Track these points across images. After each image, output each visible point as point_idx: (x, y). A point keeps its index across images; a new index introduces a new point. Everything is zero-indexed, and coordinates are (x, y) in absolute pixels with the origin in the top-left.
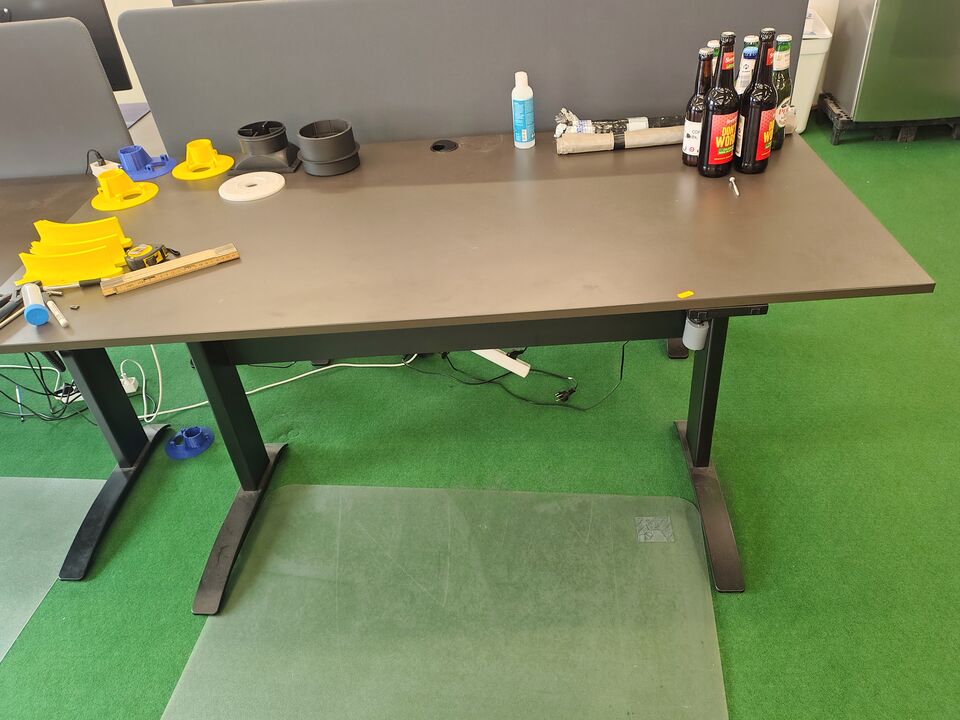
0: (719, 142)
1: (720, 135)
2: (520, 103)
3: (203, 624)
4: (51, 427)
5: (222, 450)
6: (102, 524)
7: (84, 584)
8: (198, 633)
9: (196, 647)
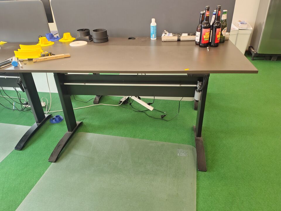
0: (204, 37)
1: (205, 35)
2: (153, 27)
3: (50, 164)
4: (20, 113)
5: (65, 122)
6: (28, 136)
7: (21, 151)
8: (49, 166)
9: (47, 170)
